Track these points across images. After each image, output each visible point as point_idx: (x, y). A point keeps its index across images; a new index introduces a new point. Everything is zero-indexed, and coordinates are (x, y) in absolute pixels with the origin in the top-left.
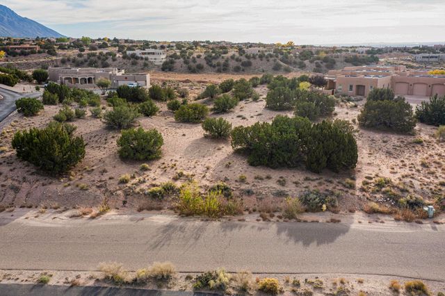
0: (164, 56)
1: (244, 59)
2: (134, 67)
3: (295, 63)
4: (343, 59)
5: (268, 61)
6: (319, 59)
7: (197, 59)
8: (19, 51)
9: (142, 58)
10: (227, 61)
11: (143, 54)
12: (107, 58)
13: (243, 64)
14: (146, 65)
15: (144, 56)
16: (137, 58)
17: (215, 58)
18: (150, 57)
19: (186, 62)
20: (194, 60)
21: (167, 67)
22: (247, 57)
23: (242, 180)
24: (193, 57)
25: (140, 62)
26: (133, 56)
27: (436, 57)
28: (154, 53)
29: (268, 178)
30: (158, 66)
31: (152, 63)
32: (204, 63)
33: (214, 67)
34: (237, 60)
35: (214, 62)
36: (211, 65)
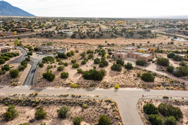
0: (72, 32)
1: (101, 33)
2: (62, 37)
3: (119, 34)
4: (136, 32)
5: (109, 33)
6: (128, 32)
7: (84, 34)
8: (21, 31)
9: (64, 33)
10: (94, 34)
11: (65, 32)
12: (52, 33)
13: (100, 35)
14: (66, 36)
15: (65, 33)
16: (62, 33)
17: (90, 33)
18: (67, 33)
19: (80, 35)
20: (83, 34)
21: (73, 37)
22: (102, 32)
23: (82, 82)
24: (82, 33)
25: (64, 35)
26: (61, 33)
27: (173, 30)
28: (68, 32)
29: (86, 81)
30: (70, 36)
31: (68, 35)
32: (86, 35)
33: (90, 36)
34: (98, 33)
35: (90, 35)
36: (88, 36)
